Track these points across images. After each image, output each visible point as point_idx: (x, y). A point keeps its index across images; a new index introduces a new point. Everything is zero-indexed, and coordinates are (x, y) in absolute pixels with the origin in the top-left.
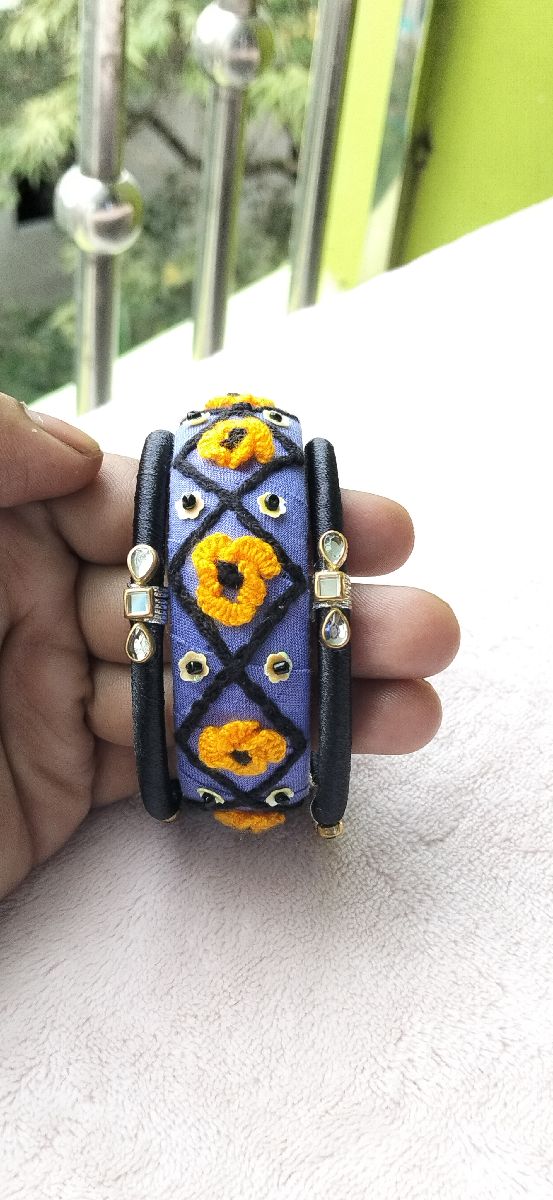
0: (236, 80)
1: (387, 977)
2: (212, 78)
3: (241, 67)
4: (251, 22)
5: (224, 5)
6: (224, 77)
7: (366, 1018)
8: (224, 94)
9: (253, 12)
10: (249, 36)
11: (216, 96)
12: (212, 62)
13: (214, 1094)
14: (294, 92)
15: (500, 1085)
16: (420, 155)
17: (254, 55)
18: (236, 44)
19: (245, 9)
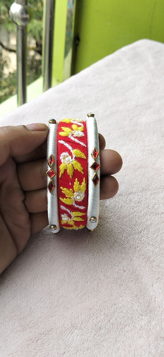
0: (23, 24)
1: (92, 259)
2: (16, 24)
3: (24, 20)
4: (26, 7)
5: (17, 3)
6: (19, 23)
7: (87, 269)
8: (20, 28)
9: (26, 4)
10: (25, 11)
11: (18, 29)
12: (16, 19)
13: (48, 293)
14: (35, 27)
15: (125, 280)
16: (77, 42)
17: (28, 16)
18: (22, 13)
19: (24, 3)
